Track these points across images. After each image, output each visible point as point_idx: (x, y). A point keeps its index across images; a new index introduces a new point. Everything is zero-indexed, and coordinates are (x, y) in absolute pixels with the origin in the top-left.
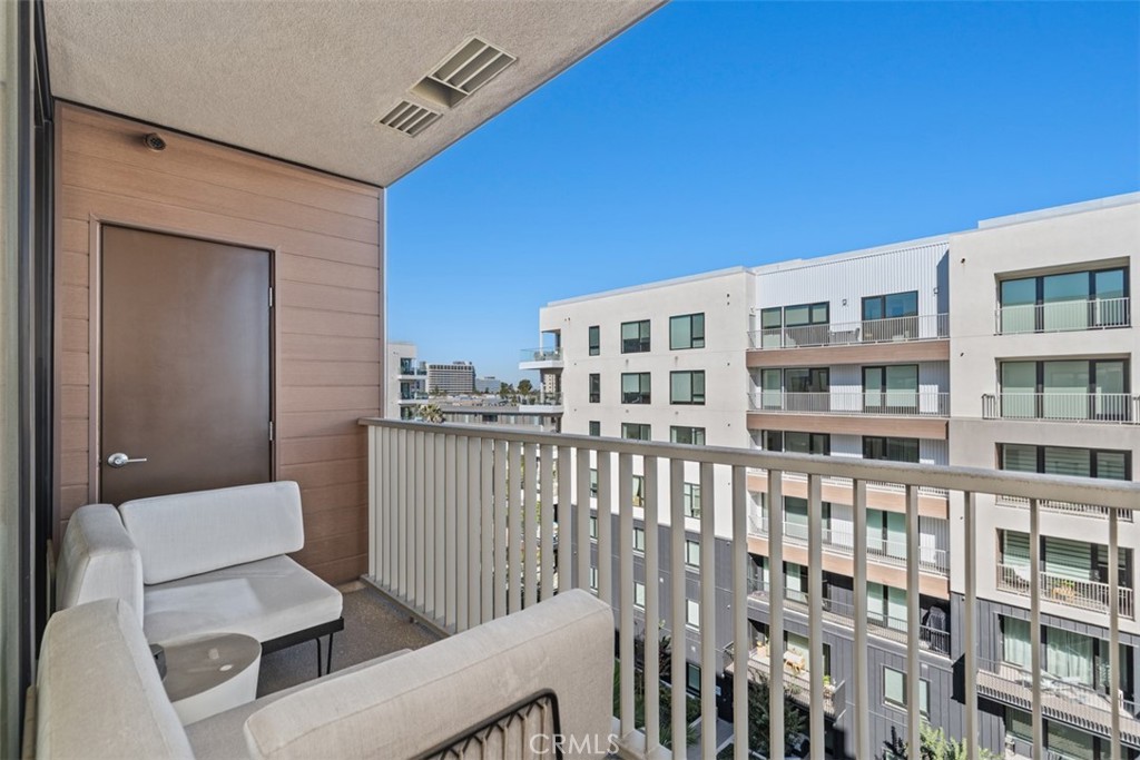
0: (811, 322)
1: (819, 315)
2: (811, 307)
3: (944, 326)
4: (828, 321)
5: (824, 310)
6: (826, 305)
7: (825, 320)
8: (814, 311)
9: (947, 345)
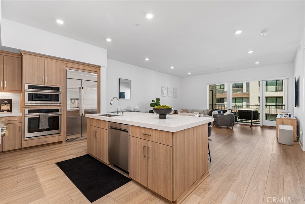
0: (220, 89)
1: (222, 87)
2: (220, 85)
3: (248, 90)
4: (224, 88)
5: (223, 86)
6: (224, 85)
7: (223, 88)
8: (221, 86)
9: (249, 94)
